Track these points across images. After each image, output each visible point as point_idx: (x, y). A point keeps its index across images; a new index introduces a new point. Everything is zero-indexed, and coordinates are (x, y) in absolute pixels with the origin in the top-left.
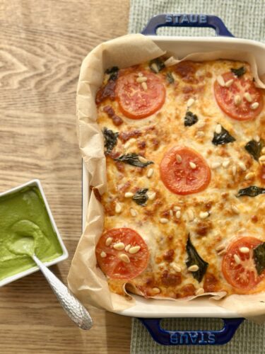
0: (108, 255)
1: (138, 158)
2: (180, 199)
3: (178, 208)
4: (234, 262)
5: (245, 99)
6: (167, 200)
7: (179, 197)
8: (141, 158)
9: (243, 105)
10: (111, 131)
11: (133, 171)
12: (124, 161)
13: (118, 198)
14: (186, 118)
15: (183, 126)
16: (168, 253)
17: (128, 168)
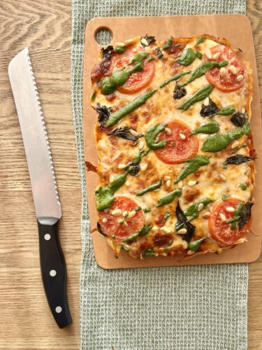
0: (109, 220)
1: (129, 132)
2: (170, 169)
3: (169, 177)
4: (220, 219)
5: (229, 71)
6: (158, 170)
7: (169, 166)
8: (132, 131)
9: (228, 77)
10: (105, 106)
11: (125, 144)
12: (117, 135)
13: (112, 169)
14: (175, 92)
15: (173, 99)
16: (159, 217)
17: (121, 141)
